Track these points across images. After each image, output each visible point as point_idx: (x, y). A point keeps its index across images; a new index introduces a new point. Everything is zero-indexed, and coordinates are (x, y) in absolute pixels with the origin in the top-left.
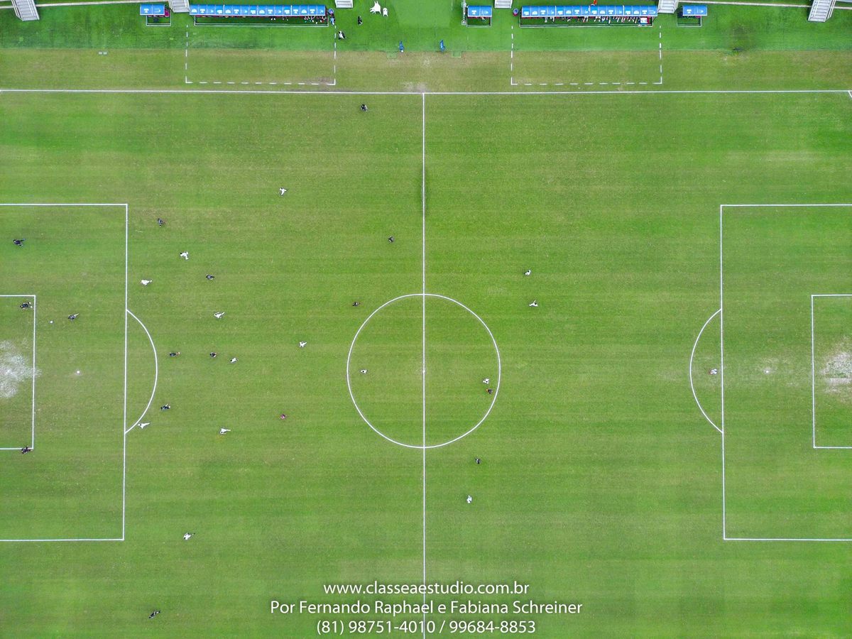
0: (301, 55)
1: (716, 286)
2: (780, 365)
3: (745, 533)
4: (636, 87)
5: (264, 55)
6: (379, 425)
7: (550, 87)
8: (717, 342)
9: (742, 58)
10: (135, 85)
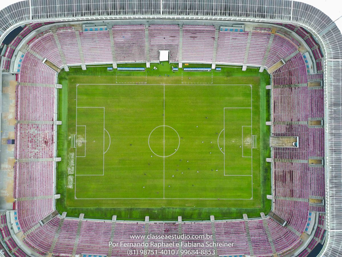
0: (139, 77)
1: (223, 124)
2: (236, 140)
3: (228, 174)
4: (207, 84)
5: (132, 77)
6: (155, 152)
7: (190, 84)
8: (223, 136)
9: (229, 78)
10: (106, 83)
